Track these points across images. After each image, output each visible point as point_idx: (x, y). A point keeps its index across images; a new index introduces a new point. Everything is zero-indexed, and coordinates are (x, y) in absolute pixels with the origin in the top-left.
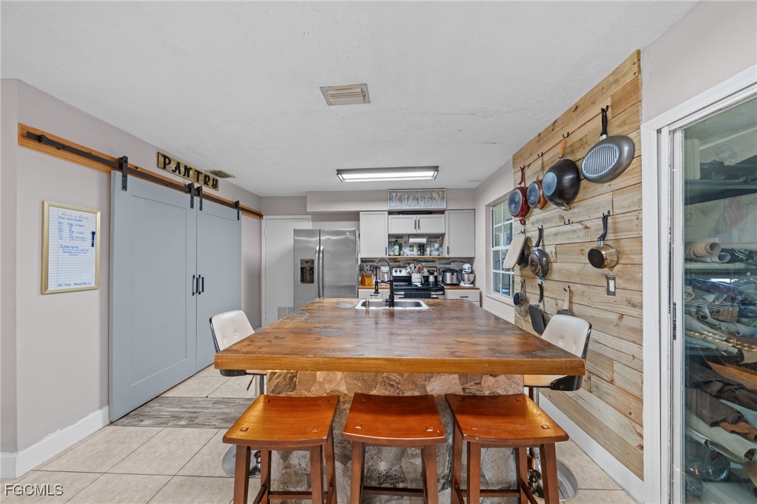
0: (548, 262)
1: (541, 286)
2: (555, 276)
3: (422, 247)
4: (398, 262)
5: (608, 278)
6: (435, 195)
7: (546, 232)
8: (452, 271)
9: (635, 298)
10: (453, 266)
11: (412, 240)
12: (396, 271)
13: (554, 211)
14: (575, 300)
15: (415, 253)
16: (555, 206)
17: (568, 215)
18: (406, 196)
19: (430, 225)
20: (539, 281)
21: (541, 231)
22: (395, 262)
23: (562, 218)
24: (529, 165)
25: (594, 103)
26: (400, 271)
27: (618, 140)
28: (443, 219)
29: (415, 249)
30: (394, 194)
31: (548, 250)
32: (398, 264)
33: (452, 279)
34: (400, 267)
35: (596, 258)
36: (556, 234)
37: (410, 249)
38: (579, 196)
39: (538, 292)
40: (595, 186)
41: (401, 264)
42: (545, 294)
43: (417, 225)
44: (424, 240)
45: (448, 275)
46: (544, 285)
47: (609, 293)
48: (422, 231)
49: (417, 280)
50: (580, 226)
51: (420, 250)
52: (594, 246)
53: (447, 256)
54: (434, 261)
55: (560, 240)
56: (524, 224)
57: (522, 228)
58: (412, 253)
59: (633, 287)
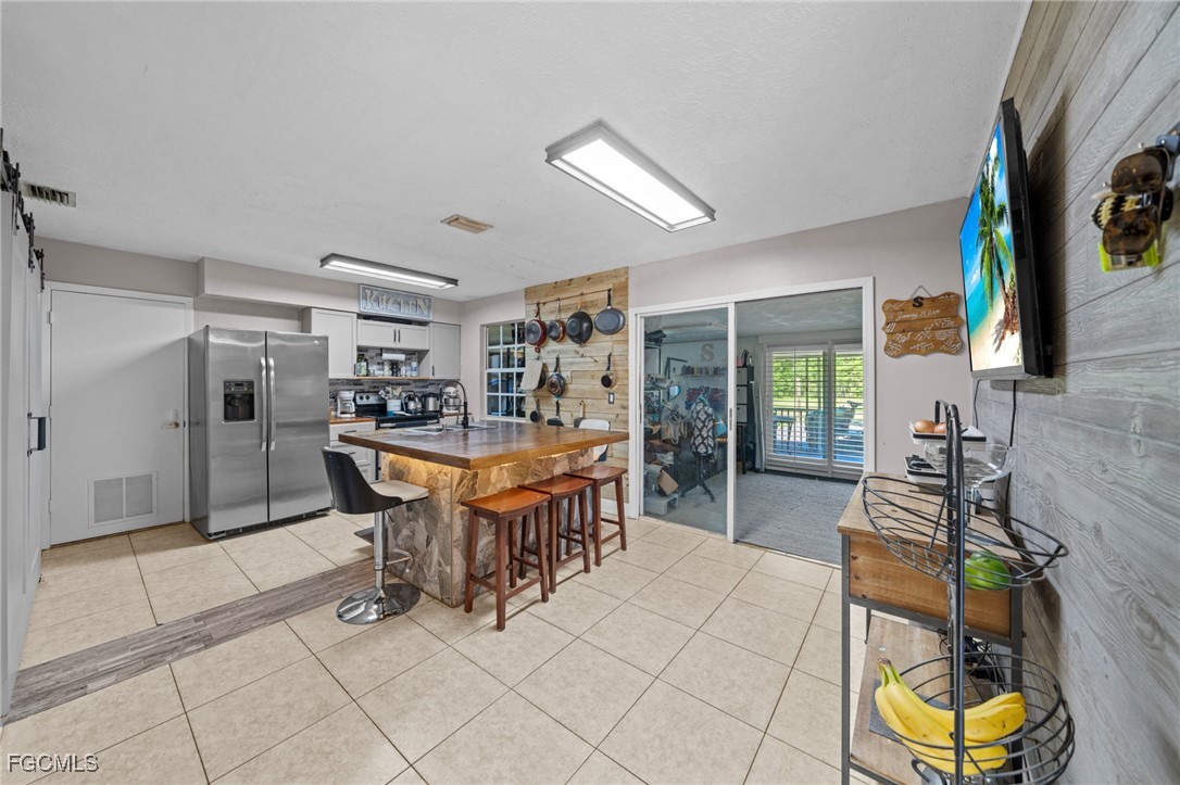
0: (565, 384)
1: (557, 403)
2: (570, 394)
3: (394, 366)
4: (360, 384)
5: (609, 394)
6: (420, 302)
7: (561, 361)
8: (434, 395)
9: (625, 403)
10: (430, 389)
11: (386, 356)
12: (361, 398)
13: (569, 345)
14: (587, 410)
15: (386, 373)
16: (571, 342)
17: (581, 350)
18: (385, 297)
19: (411, 338)
20: (556, 399)
21: (558, 359)
22: (355, 385)
23: (577, 352)
24: (545, 303)
25: (602, 282)
26: (368, 398)
27: (616, 312)
28: (427, 333)
29: (387, 368)
30: (368, 292)
31: (564, 375)
32: (361, 387)
33: (435, 405)
34: (363, 392)
35: (606, 382)
36: (572, 363)
37: (380, 367)
38: (591, 339)
39: (555, 408)
40: (601, 335)
41: (366, 388)
42: (561, 409)
43: (397, 337)
44: (402, 357)
45: (431, 400)
46: (560, 402)
47: (610, 402)
48: (403, 345)
49: (394, 406)
50: (590, 359)
51: (392, 369)
52: (604, 374)
53: (431, 378)
54: (409, 384)
55: (575, 368)
56: (539, 352)
57: (537, 355)
58: (381, 372)
59: (624, 397)
